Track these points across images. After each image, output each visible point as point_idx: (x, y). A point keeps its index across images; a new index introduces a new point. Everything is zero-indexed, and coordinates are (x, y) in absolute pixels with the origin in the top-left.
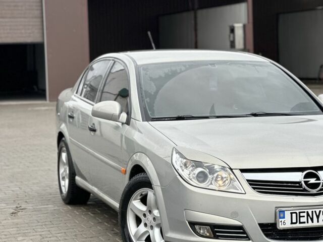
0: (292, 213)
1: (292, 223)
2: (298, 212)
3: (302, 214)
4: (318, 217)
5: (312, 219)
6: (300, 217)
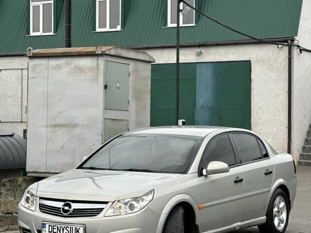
0: (49, 226)
1: (49, 232)
2: (52, 225)
3: (55, 227)
4: (63, 230)
5: (60, 231)
6: (54, 229)
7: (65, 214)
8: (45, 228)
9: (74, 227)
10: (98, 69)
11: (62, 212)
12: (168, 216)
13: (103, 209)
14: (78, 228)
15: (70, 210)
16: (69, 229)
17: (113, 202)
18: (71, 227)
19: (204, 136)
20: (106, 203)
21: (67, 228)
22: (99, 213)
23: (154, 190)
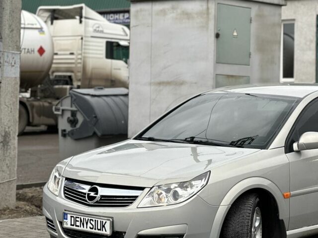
0: (71, 217)
1: (71, 225)
2: (75, 216)
3: (77, 219)
4: (87, 223)
5: (83, 224)
6: (76, 221)
7: (90, 202)
8: (67, 219)
9: (99, 220)
10: (208, 14)
11: (87, 199)
12: (231, 208)
13: (137, 197)
14: (104, 221)
15: (96, 197)
16: (93, 223)
17: (151, 188)
18: (95, 220)
19: (302, 97)
20: (142, 189)
21: (91, 221)
22: (131, 203)
23: (210, 171)
